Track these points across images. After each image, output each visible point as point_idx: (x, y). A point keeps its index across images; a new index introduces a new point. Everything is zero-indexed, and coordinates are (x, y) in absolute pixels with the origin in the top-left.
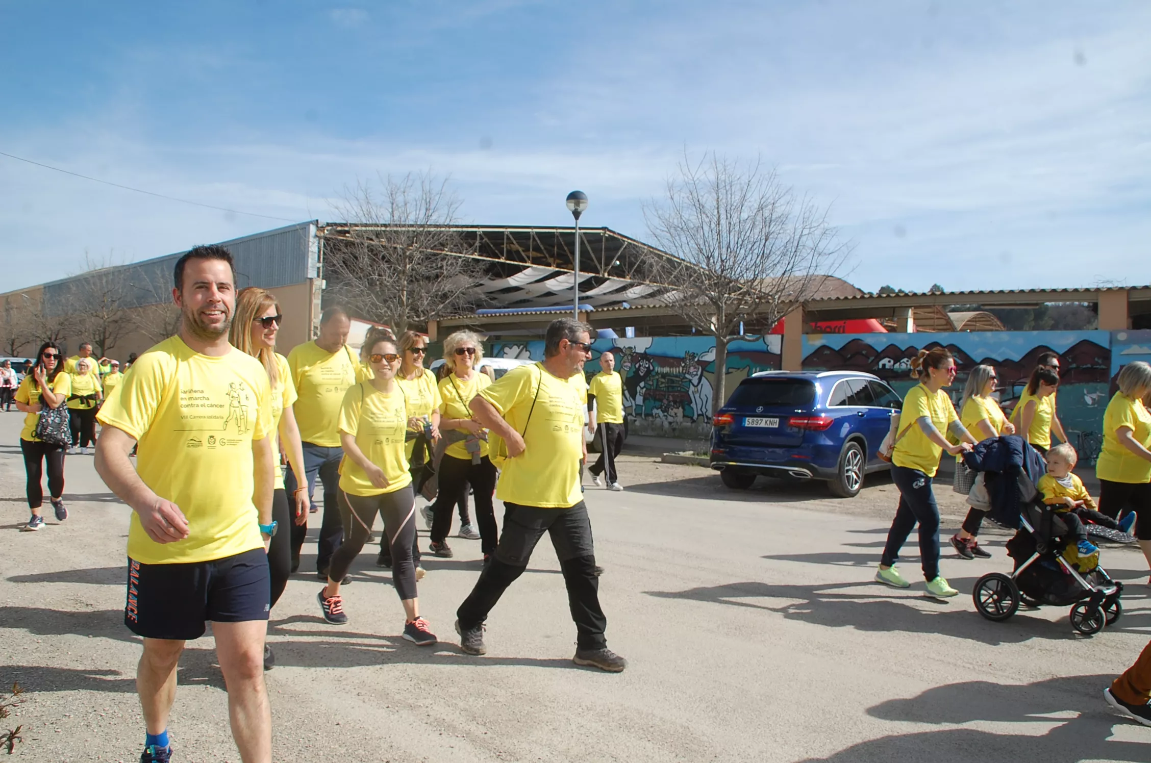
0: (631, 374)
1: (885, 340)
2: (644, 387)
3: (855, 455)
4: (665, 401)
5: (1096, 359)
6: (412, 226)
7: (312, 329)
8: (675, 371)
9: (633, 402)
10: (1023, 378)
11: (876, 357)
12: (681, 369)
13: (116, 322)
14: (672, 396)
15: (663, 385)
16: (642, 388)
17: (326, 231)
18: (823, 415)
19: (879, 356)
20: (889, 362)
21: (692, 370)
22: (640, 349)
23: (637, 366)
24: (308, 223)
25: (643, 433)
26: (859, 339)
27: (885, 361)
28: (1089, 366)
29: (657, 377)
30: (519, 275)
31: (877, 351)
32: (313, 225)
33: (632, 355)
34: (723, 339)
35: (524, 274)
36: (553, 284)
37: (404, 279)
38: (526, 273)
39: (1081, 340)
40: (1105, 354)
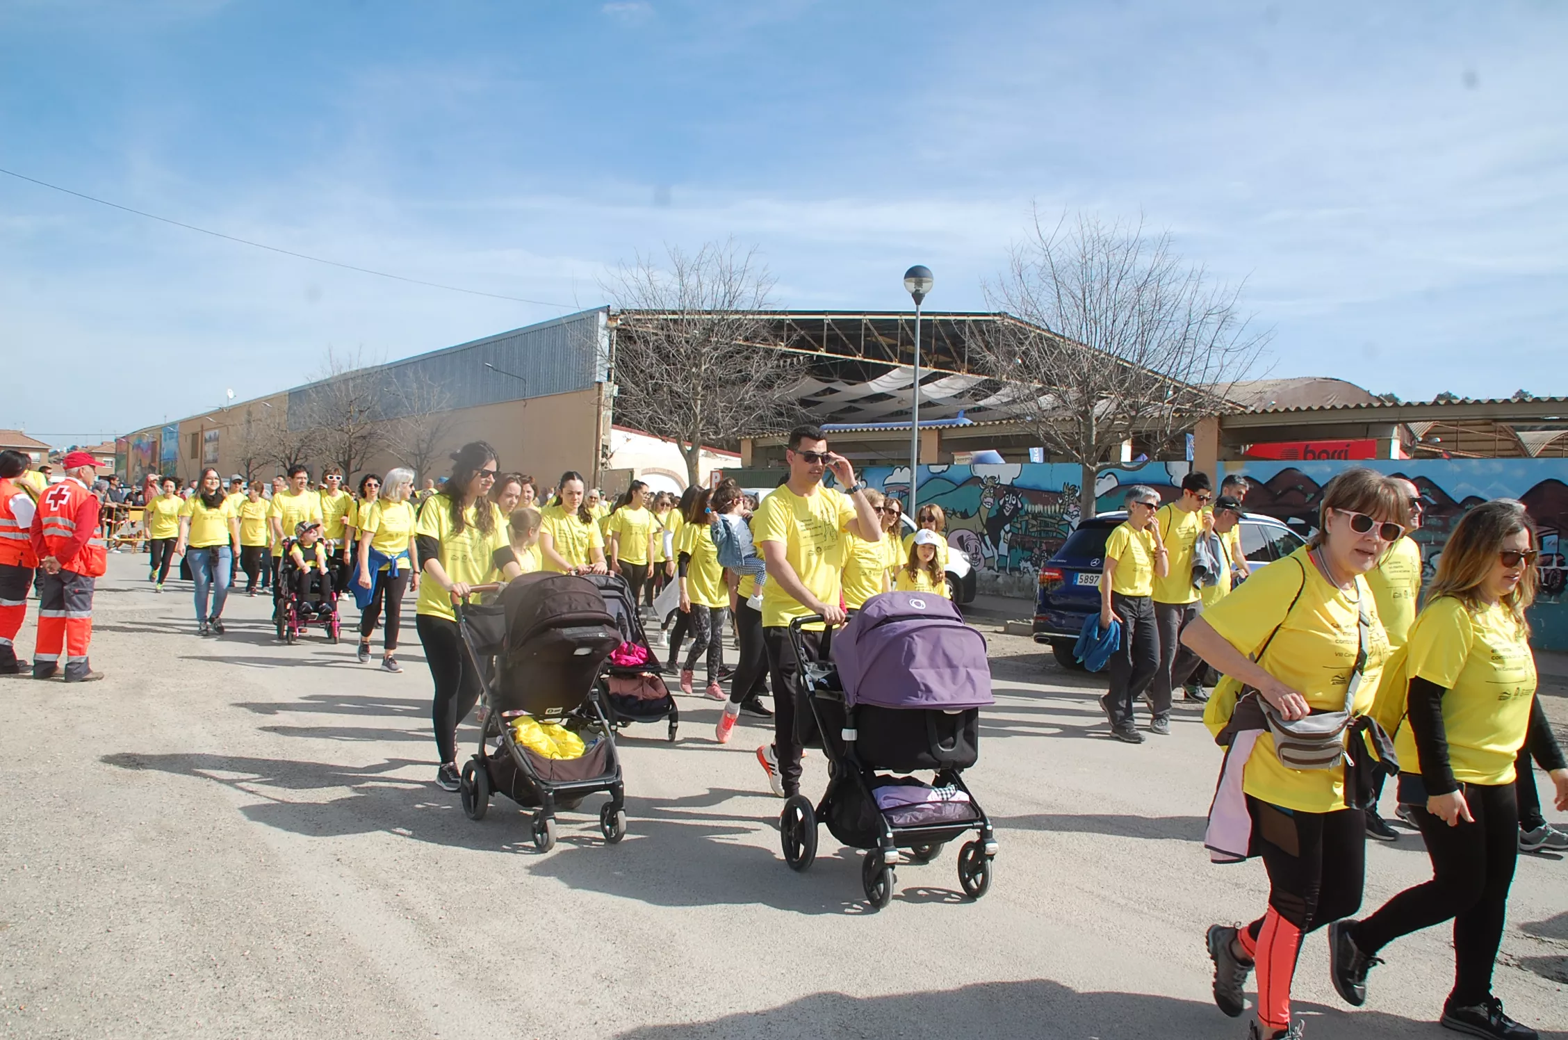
0: (994, 513)
1: (1329, 470)
2: (1010, 531)
4: (1036, 551)
6: (709, 313)
7: (601, 448)
8: (1050, 509)
9: (996, 551)
11: (1316, 494)
12: (1058, 506)
13: (364, 438)
14: (1046, 543)
15: (1035, 529)
16: (1007, 533)
17: (619, 321)
21: (1072, 508)
22: (1006, 480)
23: (1001, 502)
24: (597, 311)
25: (1008, 594)
26: (1294, 469)
29: (1027, 518)
30: (884, 377)
32: (604, 312)
33: (995, 488)
34: (1091, 467)
35: (890, 376)
36: (931, 391)
37: (699, 384)
38: (892, 376)
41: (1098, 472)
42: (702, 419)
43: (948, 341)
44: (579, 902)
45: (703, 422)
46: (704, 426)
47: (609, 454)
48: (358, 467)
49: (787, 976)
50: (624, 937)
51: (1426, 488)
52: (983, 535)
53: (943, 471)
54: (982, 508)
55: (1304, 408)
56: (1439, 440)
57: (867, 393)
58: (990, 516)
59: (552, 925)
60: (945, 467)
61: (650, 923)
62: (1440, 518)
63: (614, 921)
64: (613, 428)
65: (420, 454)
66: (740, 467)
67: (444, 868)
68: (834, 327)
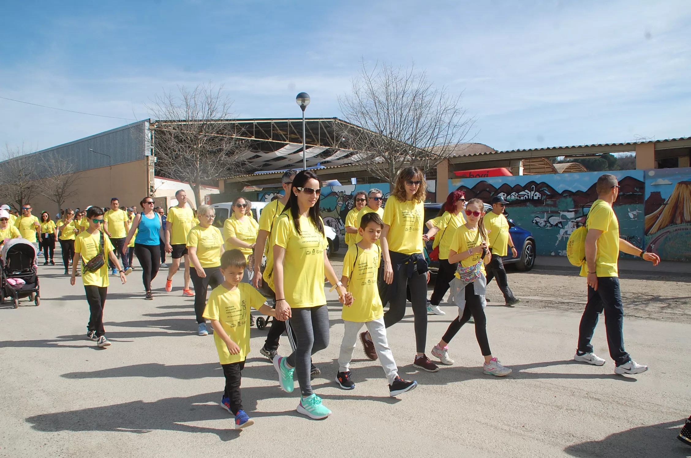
5: (635, 189)
6: (201, 121)
7: (150, 187)
10: (589, 202)
11: (495, 192)
13: (29, 188)
17: (155, 126)
19: (498, 191)
20: (504, 195)
22: (348, 193)
23: (347, 203)
24: (144, 121)
26: (485, 181)
28: (631, 193)
30: (282, 149)
31: (496, 188)
32: (147, 122)
33: (343, 197)
35: (285, 148)
36: (303, 155)
37: (198, 154)
38: (286, 148)
39: (626, 176)
40: (641, 185)
42: (200, 171)
43: (311, 131)
45: (201, 172)
47: (154, 191)
48: (27, 202)
51: (545, 187)
52: (338, 219)
54: (337, 206)
55: (488, 153)
57: (275, 157)
58: (342, 210)
62: (552, 201)
64: (155, 178)
65: (59, 195)
66: (219, 193)
68: (258, 126)
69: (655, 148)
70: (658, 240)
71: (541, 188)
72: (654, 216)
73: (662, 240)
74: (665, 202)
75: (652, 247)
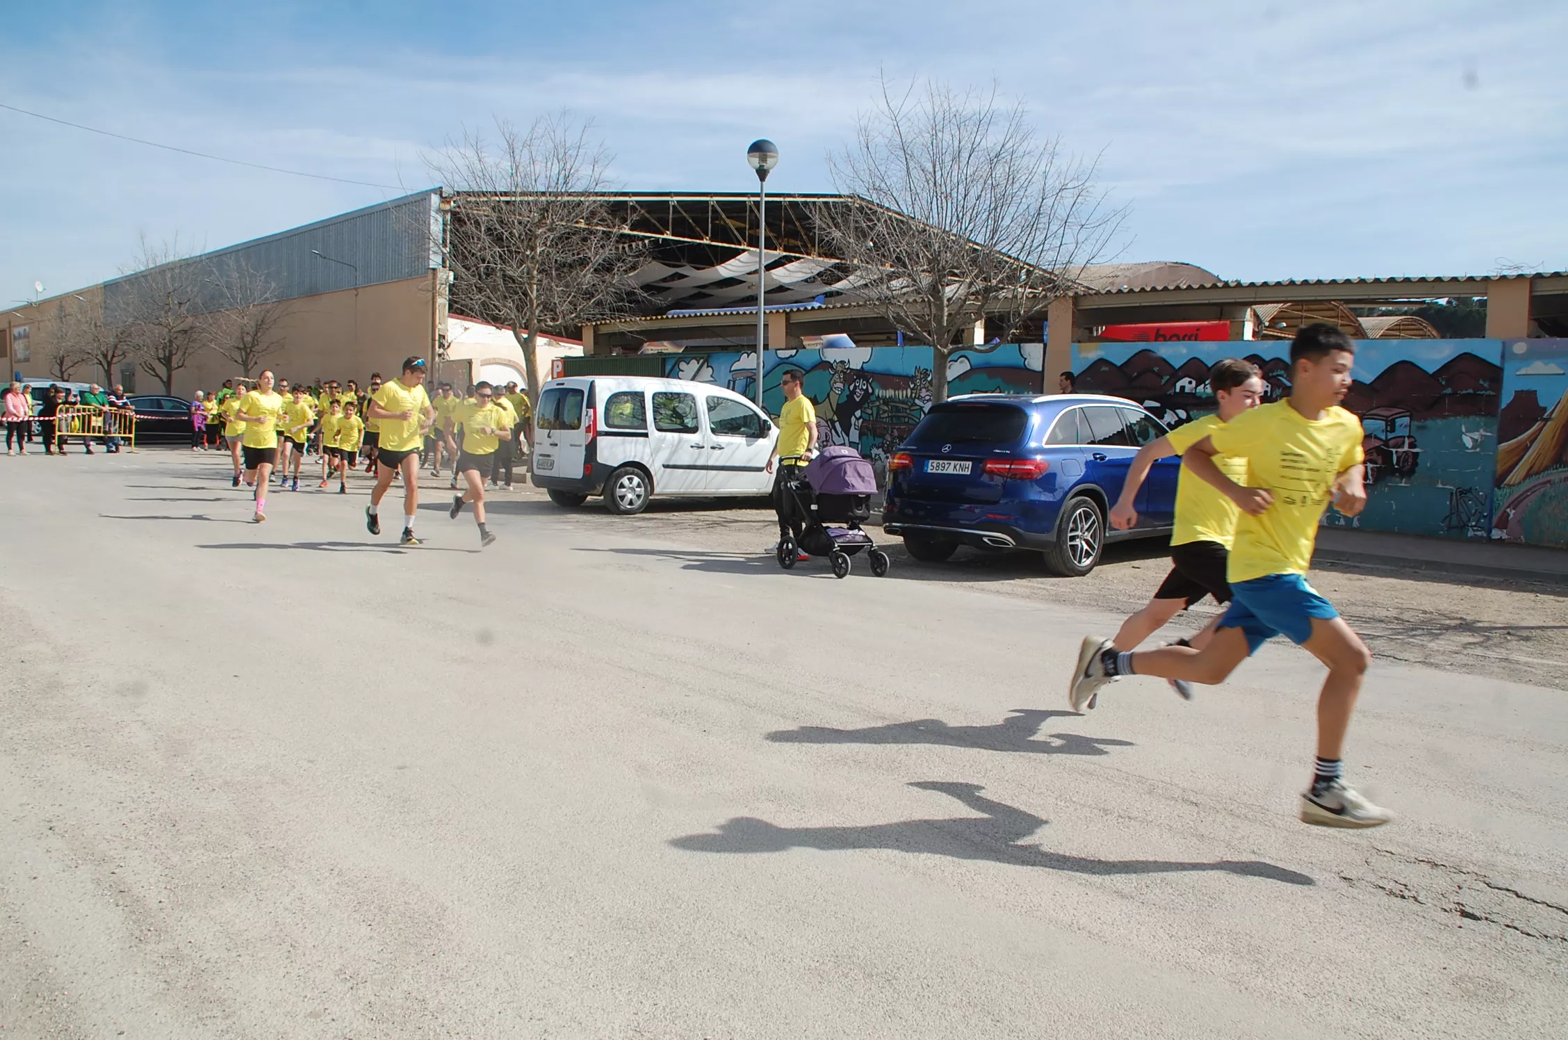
0: (844, 399)
1: (1185, 351)
2: (860, 417)
3: (1087, 516)
4: (888, 438)
5: (1481, 382)
6: (543, 194)
7: (437, 338)
8: (901, 394)
9: (846, 438)
11: (1172, 376)
12: (909, 391)
13: (185, 332)
14: (897, 429)
15: (886, 415)
16: (858, 419)
17: (452, 203)
18: (1039, 458)
19: (1177, 374)
20: (1190, 383)
21: (924, 393)
22: (856, 365)
23: (852, 388)
24: (429, 193)
26: (1150, 351)
27: (1184, 382)
28: (1471, 391)
29: (878, 403)
30: (732, 261)
31: (1173, 367)
32: (436, 193)
33: (844, 373)
34: (942, 349)
35: (739, 260)
36: (782, 275)
37: (534, 268)
38: (741, 259)
39: (1462, 352)
40: (1494, 374)
41: (950, 353)
42: (538, 305)
43: (797, 224)
44: (337, 870)
45: (540, 308)
46: (541, 311)
47: (446, 345)
49: (576, 960)
50: (384, 915)
51: (1280, 369)
52: (833, 422)
53: (791, 356)
54: (832, 393)
55: (1159, 288)
56: (1285, 324)
57: (717, 278)
58: (841, 402)
59: (298, 903)
60: (794, 352)
61: (418, 894)
63: (375, 894)
64: (449, 317)
65: (245, 348)
66: (583, 355)
67: (181, 832)
68: (680, 209)
69: (1531, 292)
70: (1524, 499)
71: (1273, 372)
72: (1520, 444)
73: (1533, 498)
74: (1546, 414)
75: (1509, 515)
